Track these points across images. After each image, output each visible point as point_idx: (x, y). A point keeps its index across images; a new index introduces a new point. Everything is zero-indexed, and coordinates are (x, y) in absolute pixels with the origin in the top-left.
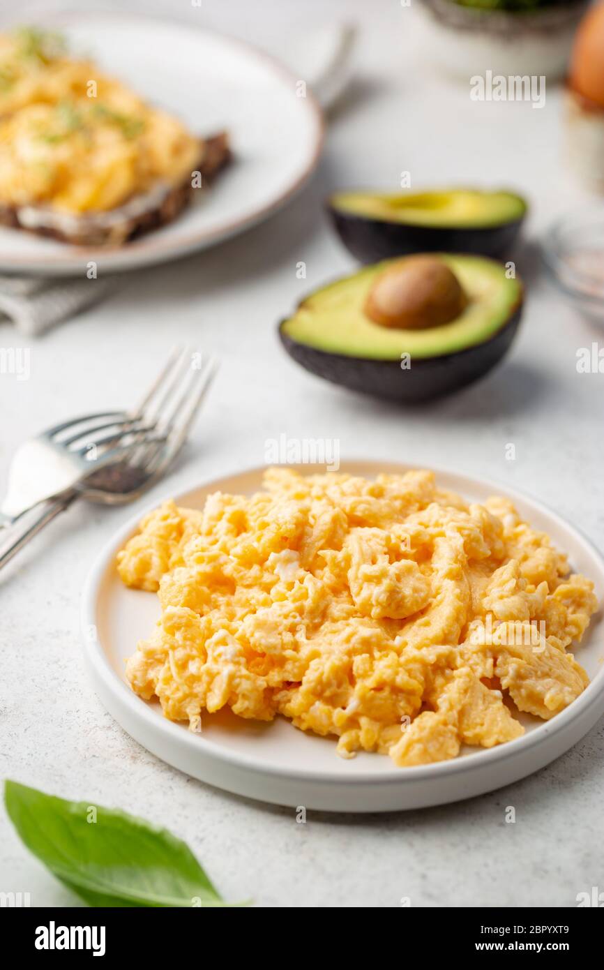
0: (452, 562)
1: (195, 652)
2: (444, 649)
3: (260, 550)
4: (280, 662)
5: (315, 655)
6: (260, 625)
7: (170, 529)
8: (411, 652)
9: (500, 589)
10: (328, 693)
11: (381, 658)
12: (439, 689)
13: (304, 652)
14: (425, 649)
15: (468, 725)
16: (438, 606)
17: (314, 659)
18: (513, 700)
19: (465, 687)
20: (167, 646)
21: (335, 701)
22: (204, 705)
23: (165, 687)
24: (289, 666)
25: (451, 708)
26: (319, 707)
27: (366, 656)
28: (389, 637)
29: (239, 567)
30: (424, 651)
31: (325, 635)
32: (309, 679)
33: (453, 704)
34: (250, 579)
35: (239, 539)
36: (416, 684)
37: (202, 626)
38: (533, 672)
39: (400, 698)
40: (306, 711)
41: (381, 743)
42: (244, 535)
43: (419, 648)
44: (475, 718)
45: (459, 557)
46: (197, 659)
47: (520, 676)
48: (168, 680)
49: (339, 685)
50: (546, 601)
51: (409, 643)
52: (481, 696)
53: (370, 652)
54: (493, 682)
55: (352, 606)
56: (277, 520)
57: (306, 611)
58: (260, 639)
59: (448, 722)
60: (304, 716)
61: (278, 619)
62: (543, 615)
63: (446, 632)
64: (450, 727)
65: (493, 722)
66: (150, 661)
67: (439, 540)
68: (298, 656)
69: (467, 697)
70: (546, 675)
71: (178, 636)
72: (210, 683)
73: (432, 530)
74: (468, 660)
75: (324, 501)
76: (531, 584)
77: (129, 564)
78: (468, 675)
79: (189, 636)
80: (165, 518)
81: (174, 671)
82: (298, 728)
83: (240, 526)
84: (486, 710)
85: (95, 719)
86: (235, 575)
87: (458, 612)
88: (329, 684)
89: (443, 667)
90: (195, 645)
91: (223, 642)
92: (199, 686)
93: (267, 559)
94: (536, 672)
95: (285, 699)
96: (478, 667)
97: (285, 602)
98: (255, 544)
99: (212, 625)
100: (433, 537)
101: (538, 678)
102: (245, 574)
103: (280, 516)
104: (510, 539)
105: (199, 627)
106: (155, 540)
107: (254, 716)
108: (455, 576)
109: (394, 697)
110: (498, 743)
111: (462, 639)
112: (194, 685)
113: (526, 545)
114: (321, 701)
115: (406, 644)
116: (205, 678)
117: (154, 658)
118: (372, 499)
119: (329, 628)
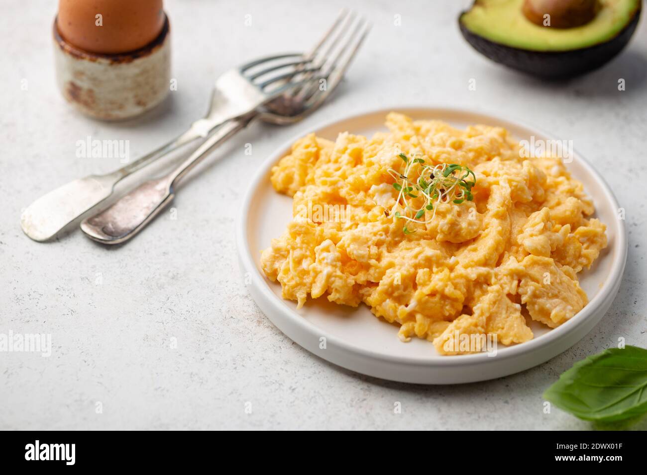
0: (499, 206)
1: (308, 253)
2: (483, 270)
3: (366, 181)
4: (366, 267)
5: (391, 265)
6: (355, 240)
7: (309, 155)
8: (460, 270)
9: (532, 229)
10: (396, 294)
11: (437, 272)
12: (476, 299)
13: (384, 262)
14: (470, 268)
15: (492, 328)
16: (485, 237)
17: (390, 268)
18: (528, 312)
19: (494, 300)
20: (289, 247)
21: (401, 300)
22: (309, 292)
23: (284, 276)
24: (372, 271)
25: (482, 314)
26: (389, 303)
27: (426, 270)
28: (448, 256)
29: (351, 191)
30: (469, 270)
31: (402, 250)
32: (384, 282)
33: (483, 311)
34: (357, 201)
35: (355, 169)
36: (459, 294)
37: (317, 233)
38: (545, 293)
39: (446, 303)
40: (380, 304)
41: (430, 333)
42: (359, 166)
43: (466, 267)
44: (498, 323)
45: (506, 202)
46: (309, 258)
47: (535, 296)
48: (287, 271)
49: (405, 289)
50: (567, 238)
51: (460, 263)
52: (505, 307)
53: (430, 268)
54: (516, 298)
55: (425, 231)
56: (380, 162)
57: (390, 232)
58: (354, 250)
59: (478, 324)
60: (378, 307)
61: (369, 236)
62: (563, 248)
63: (487, 258)
64: (480, 328)
65: (511, 327)
66: (277, 255)
67: (494, 187)
68: (379, 264)
69: (495, 307)
70: (556, 296)
71: (298, 240)
72: (315, 277)
73: (491, 179)
74: (500, 280)
75: (418, 149)
76: (559, 224)
77: (279, 177)
78: (498, 292)
79: (305, 241)
80: (307, 147)
81: (291, 265)
82: (374, 315)
83: (357, 159)
84: (507, 317)
85: (238, 289)
86: (347, 197)
87: (498, 244)
88: (397, 287)
89: (482, 282)
90: (309, 248)
91: (327, 250)
92: (308, 278)
93: (370, 189)
94: (548, 293)
95: (367, 293)
96: (506, 286)
97: (377, 223)
98: (363, 177)
99: (324, 234)
100: (490, 184)
101: (549, 298)
102: (354, 197)
103: (383, 158)
104: (551, 186)
105: (314, 234)
106: (297, 162)
107: (344, 303)
108: (501, 217)
109: (442, 302)
110: (513, 344)
111: (498, 264)
112: (305, 277)
113: (562, 193)
114: (391, 299)
115: (457, 263)
116: (312, 274)
117: (280, 254)
118: (453, 150)
119: (405, 246)
